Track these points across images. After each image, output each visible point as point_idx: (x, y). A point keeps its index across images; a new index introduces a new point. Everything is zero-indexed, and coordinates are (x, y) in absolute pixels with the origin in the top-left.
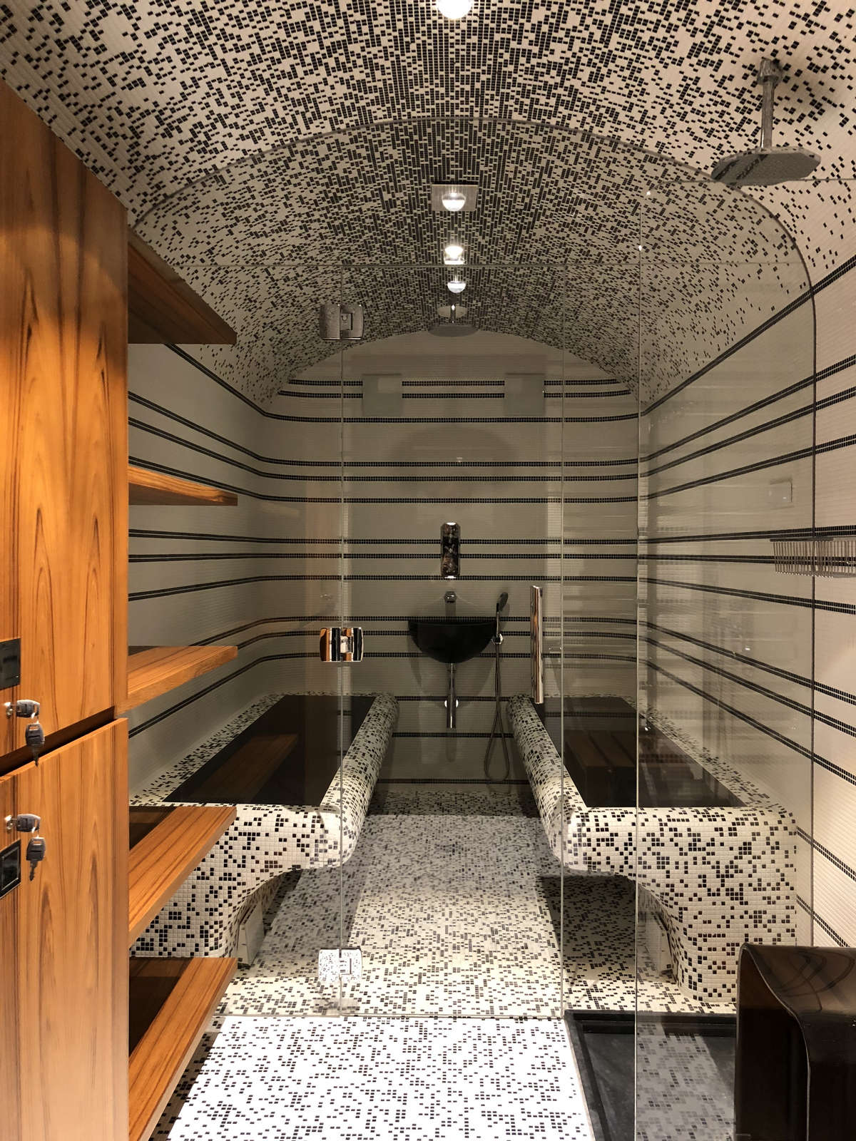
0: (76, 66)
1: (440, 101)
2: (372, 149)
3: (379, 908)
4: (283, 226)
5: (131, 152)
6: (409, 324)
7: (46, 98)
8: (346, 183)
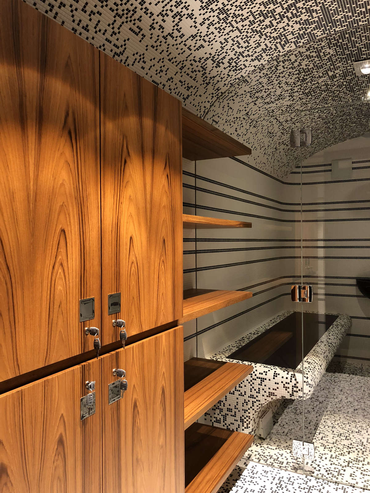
0: (173, 45)
1: (350, 20)
2: (319, 52)
3: (333, 422)
4: (280, 97)
5: (204, 77)
6: (355, 134)
7: (163, 62)
8: (307, 71)
